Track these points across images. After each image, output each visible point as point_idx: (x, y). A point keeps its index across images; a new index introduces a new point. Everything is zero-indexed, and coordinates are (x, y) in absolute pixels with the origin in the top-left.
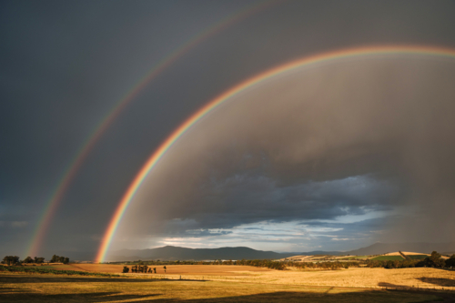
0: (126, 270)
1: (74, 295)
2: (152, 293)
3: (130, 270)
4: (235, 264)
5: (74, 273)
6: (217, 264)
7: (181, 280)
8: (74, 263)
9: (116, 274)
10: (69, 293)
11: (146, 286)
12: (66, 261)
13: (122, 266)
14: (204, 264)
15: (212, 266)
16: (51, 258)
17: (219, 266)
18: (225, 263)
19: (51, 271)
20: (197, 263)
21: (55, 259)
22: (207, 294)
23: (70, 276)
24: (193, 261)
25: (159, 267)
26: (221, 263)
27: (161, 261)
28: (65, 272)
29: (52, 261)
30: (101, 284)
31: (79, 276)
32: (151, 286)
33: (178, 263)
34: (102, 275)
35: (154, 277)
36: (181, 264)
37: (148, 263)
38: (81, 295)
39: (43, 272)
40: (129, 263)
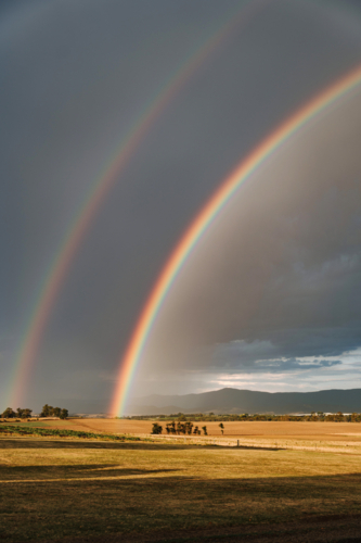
0: (157, 430)
1: (51, 467)
2: (167, 467)
3: (164, 430)
4: (349, 419)
5: (72, 433)
6: (315, 419)
7: (238, 447)
8: (77, 417)
9: (136, 436)
10: (47, 464)
11: (166, 456)
12: (64, 415)
13: (150, 424)
14: (291, 419)
15: (305, 423)
16: (41, 411)
17: (318, 424)
18: (331, 419)
19: (37, 430)
20: (277, 419)
21: (47, 412)
22: (256, 472)
23: (62, 439)
24: (272, 414)
25: (212, 426)
26: (323, 419)
27: (216, 416)
28: (56, 433)
29: (43, 415)
30: (99, 452)
31: (77, 439)
32: (174, 456)
33: (245, 418)
34: (112, 437)
35: (195, 442)
36: (251, 419)
37: (193, 417)
38: (61, 467)
39: (25, 433)
40: (162, 417)
